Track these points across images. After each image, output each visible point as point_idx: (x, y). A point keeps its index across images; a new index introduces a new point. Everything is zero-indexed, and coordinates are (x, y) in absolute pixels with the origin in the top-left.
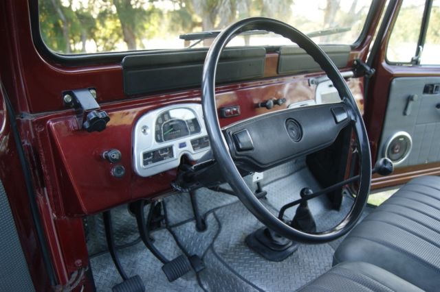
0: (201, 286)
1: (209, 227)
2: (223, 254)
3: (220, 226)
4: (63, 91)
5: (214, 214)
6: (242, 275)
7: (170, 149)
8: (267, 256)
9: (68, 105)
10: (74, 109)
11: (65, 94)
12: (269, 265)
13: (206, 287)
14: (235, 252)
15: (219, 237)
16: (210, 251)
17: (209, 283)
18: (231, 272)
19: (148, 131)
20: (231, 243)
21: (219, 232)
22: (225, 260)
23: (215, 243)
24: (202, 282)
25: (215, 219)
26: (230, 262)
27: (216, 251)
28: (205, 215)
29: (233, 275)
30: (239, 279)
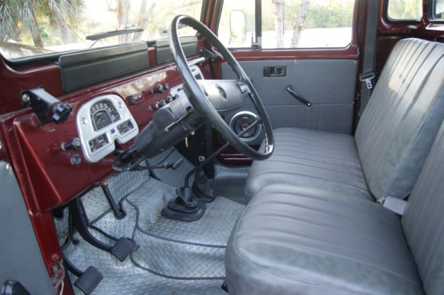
0: (137, 265)
1: (127, 213)
2: (150, 230)
3: (137, 209)
4: (22, 91)
5: (127, 201)
6: (175, 239)
7: (104, 136)
8: (186, 219)
9: (26, 104)
10: (30, 108)
11: (23, 94)
12: (191, 225)
13: (143, 265)
14: (159, 225)
15: (140, 218)
16: (137, 232)
17: (145, 260)
18: (164, 241)
19: (86, 121)
20: (151, 220)
21: (138, 214)
22: (155, 233)
23: (139, 223)
24: (138, 262)
25: (130, 205)
26: (159, 233)
27: (143, 229)
28: (120, 204)
29: (167, 242)
30: (174, 243)
